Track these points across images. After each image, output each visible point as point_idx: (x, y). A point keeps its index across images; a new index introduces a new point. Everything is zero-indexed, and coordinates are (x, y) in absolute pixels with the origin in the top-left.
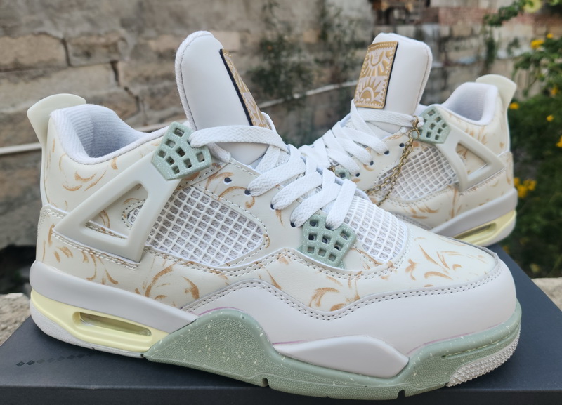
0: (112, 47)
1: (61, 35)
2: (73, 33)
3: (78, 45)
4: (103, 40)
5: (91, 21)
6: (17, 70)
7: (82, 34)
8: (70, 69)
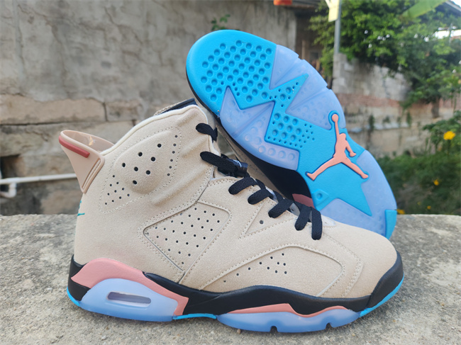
0: (133, 110)
1: (102, 100)
2: (110, 99)
3: (113, 107)
4: (128, 105)
5: (121, 91)
6: (75, 122)
7: (116, 100)
8: (107, 123)
